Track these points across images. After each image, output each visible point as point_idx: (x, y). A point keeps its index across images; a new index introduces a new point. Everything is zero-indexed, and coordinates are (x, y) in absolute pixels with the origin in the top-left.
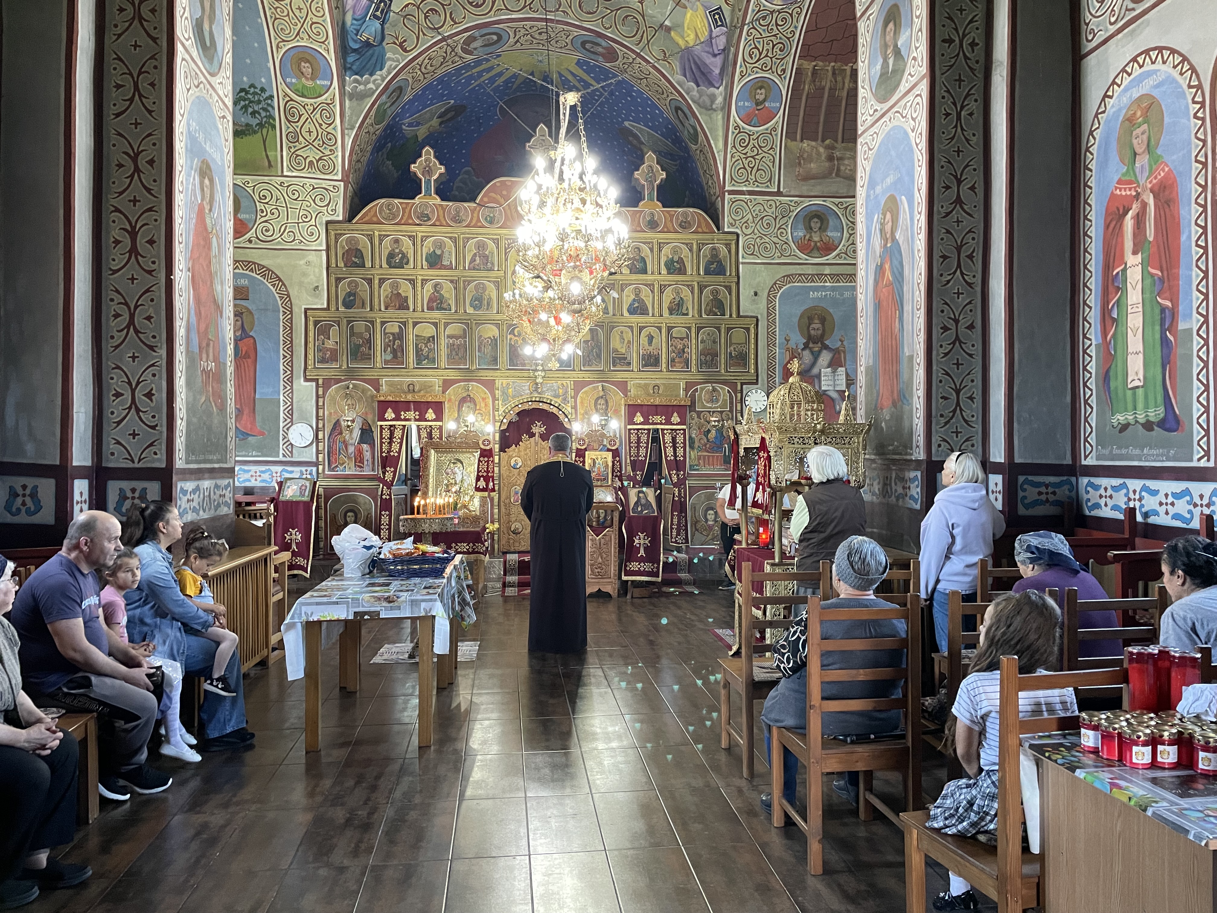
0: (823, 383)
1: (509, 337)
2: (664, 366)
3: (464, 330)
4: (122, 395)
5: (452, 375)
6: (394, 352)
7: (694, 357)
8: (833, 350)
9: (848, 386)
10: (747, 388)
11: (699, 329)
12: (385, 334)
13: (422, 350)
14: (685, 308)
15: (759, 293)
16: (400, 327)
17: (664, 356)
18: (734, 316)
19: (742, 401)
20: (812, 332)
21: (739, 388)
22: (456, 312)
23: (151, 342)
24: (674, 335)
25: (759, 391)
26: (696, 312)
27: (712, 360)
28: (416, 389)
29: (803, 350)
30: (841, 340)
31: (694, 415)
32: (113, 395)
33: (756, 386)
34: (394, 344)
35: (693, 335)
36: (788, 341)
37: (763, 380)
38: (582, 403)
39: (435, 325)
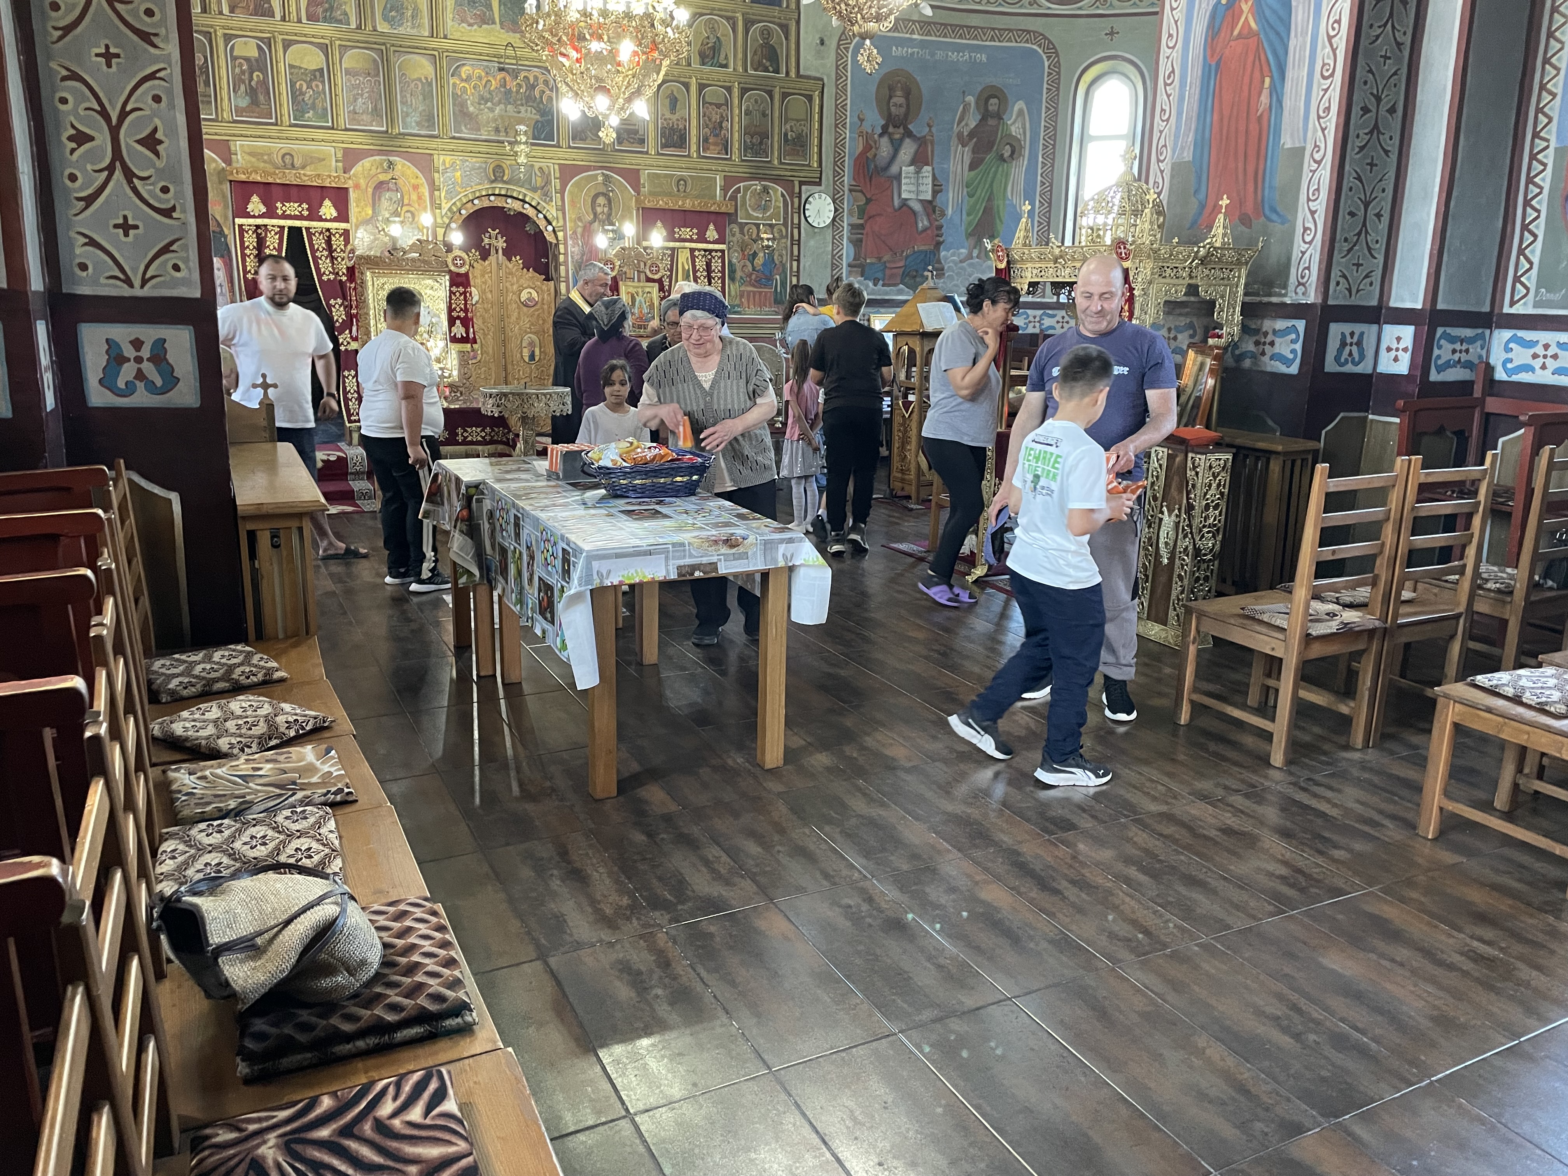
0: (903, 187)
1: (451, 82)
2: (694, 148)
3: (375, 60)
4: (91, 139)
5: (358, 141)
6: (252, 93)
7: (736, 135)
8: (919, 139)
9: (935, 193)
10: (807, 191)
11: (743, 91)
12: (234, 58)
13: (303, 94)
14: (722, 56)
15: (826, 42)
16: (259, 47)
17: (694, 132)
18: (793, 74)
19: (801, 210)
20: (893, 109)
21: (797, 190)
22: (359, 27)
23: (145, 24)
24: (707, 99)
25: (824, 196)
26: (740, 63)
27: (761, 143)
28: (297, 163)
29: (881, 135)
30: (930, 126)
31: (736, 229)
32: (70, 138)
33: (818, 188)
34: (251, 79)
35: (736, 101)
36: (862, 120)
37: (828, 179)
38: (573, 203)
39: (325, 49)
